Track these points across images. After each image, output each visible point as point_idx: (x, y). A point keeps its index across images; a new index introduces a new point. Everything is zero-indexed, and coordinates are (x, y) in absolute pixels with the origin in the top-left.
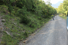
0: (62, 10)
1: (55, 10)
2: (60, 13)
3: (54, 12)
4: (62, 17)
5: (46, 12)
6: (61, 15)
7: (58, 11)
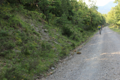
0: (113, 18)
1: (102, 17)
2: (111, 22)
3: (101, 21)
4: (114, 30)
5: (89, 21)
6: (113, 27)
7: (107, 19)
